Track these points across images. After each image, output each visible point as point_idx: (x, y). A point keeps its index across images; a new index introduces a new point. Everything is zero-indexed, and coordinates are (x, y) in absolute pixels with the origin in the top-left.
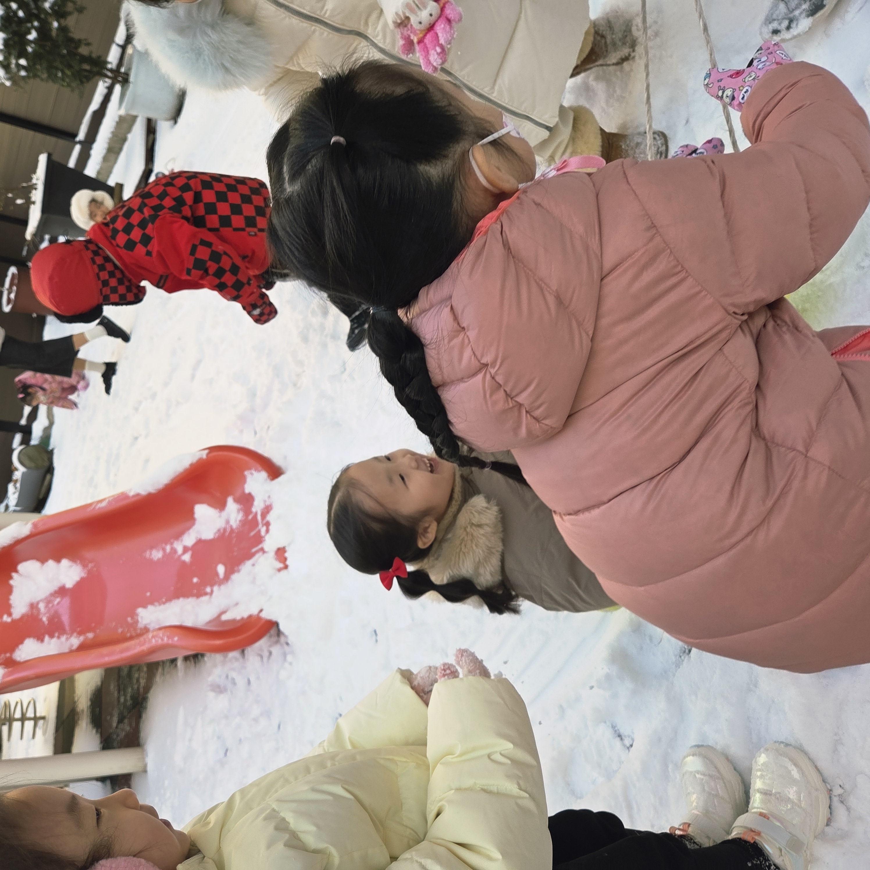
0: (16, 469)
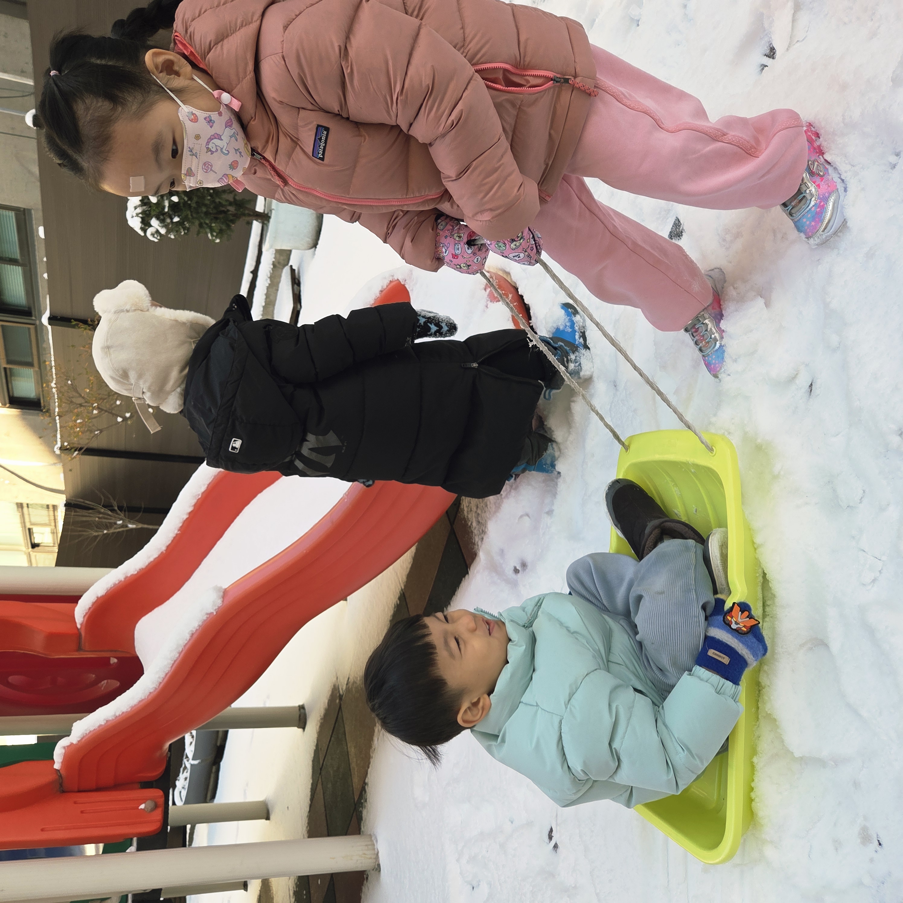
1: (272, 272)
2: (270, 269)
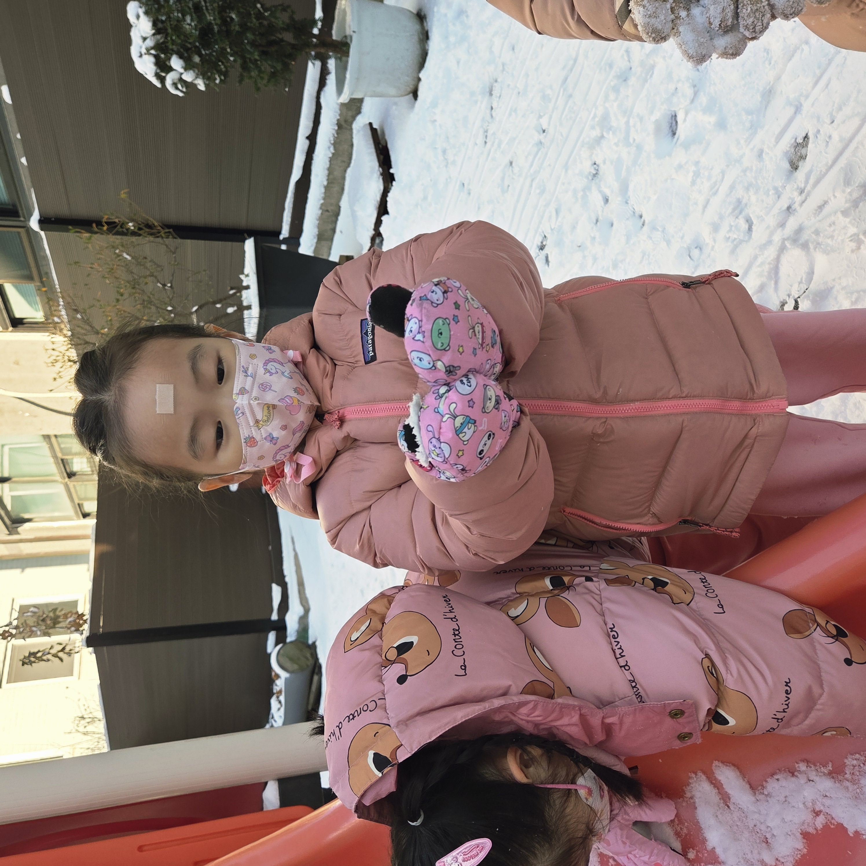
0: (278, 676)
1: (336, 135)
2: (334, 132)
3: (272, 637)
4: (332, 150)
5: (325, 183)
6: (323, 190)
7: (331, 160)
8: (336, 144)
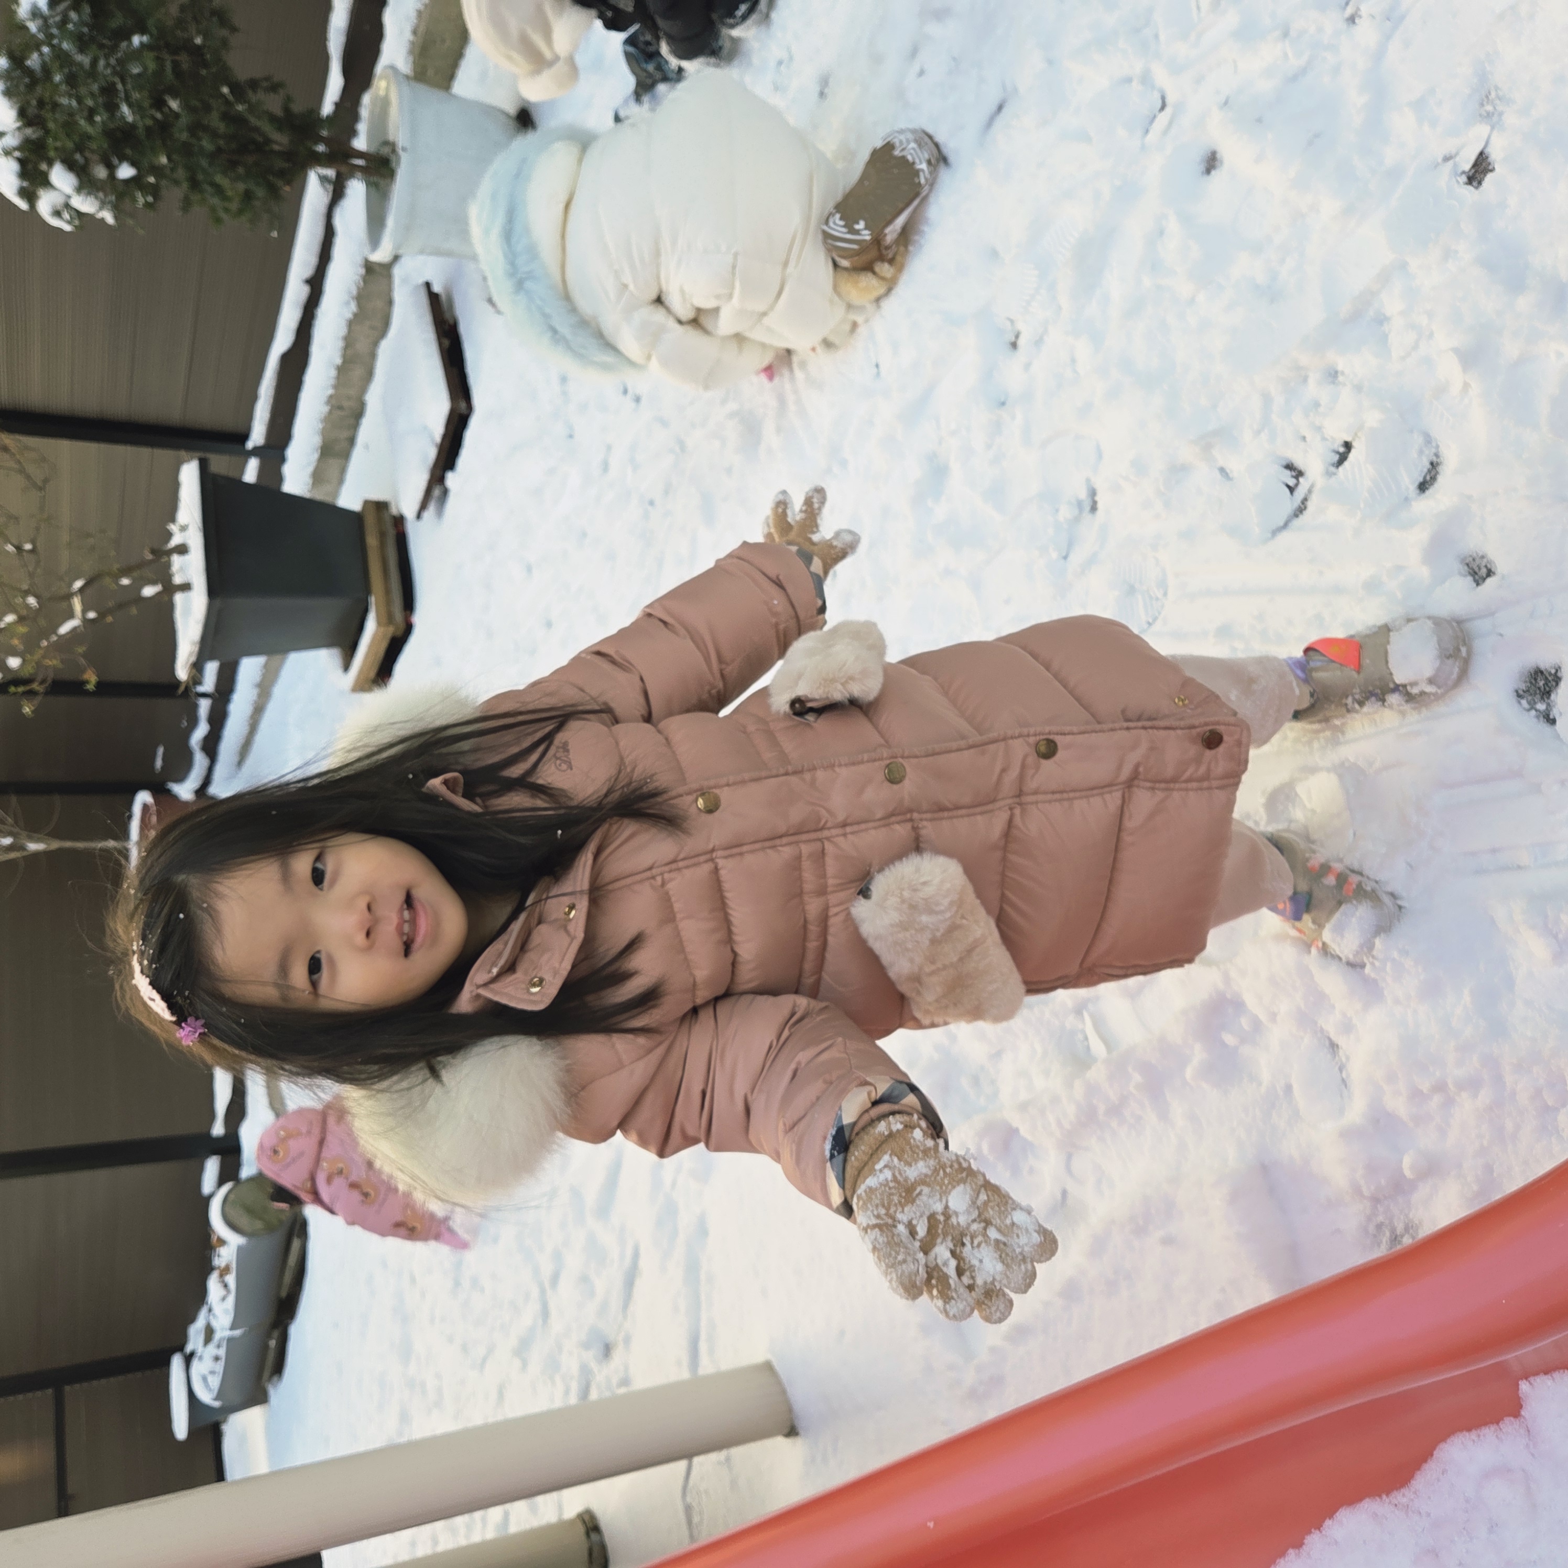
0: (222, 1242)
2: (358, 278)
3: (212, 1167)
4: (353, 307)
5: (339, 361)
6: (333, 373)
7: (351, 324)
8: (361, 298)
